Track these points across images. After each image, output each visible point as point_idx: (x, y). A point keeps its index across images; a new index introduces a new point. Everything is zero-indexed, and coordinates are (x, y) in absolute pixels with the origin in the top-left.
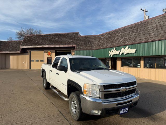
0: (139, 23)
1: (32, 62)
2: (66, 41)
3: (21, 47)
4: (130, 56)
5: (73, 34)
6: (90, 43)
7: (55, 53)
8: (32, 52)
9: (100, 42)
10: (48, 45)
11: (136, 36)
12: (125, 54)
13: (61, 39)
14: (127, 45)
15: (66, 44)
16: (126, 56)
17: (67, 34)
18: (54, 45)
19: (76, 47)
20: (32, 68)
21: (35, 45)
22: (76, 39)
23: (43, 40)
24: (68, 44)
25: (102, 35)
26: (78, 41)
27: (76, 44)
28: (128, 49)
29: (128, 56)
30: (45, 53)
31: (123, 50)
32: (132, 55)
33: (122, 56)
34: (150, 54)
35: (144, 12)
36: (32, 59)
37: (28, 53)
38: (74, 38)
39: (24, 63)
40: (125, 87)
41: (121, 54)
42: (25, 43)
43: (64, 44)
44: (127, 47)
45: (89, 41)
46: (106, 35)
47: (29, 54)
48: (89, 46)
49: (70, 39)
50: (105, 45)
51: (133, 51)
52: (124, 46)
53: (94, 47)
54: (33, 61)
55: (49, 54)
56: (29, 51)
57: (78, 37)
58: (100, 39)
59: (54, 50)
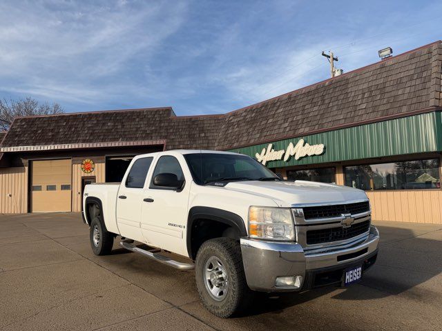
0: (327, 83)
1: (34, 193)
2: (137, 129)
3: (2, 150)
4: (310, 161)
5: (157, 111)
6: (203, 135)
7: (104, 165)
8: (36, 164)
9: (230, 131)
10: (84, 141)
11: (321, 112)
12: (297, 158)
13: (123, 126)
14: (301, 136)
15: (136, 139)
16: (300, 163)
17: (140, 112)
18: (103, 140)
19: (166, 146)
20: (35, 210)
21: (47, 143)
22: (166, 124)
23: (70, 128)
24: (143, 139)
25: (235, 114)
26: (171, 131)
27: (166, 137)
28: (304, 146)
29: (305, 162)
30: (75, 166)
31: (291, 150)
32: (315, 161)
33: (291, 164)
34: (359, 154)
35: (331, 59)
36: (34, 184)
37: (22, 165)
38: (161, 122)
39: (10, 196)
40: (350, 214)
41: (286, 158)
43: (131, 139)
44: (301, 141)
45: (202, 131)
46: (244, 114)
47: (27, 168)
48: (201, 142)
49: (149, 125)
50: (245, 138)
51: (318, 149)
52: (294, 138)
53: (216, 144)
54: (39, 188)
55: (88, 169)
56: (25, 161)
57: (170, 120)
58: (230, 124)
59: (102, 157)
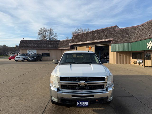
2: (104, 35)
3: (70, 44)
5: (111, 28)
6: (128, 35)
7: (94, 48)
8: (78, 48)
9: (139, 33)
10: (88, 41)
13: (99, 34)
15: (103, 39)
17: (105, 29)
18: (93, 40)
19: (113, 41)
21: (79, 41)
22: (114, 32)
23: (85, 37)
24: (105, 38)
25: (143, 25)
26: (115, 35)
27: (113, 37)
30: (87, 48)
37: (75, 48)
38: (112, 31)
42: (72, 41)
43: (101, 39)
45: (127, 34)
46: (146, 25)
47: (76, 49)
48: (126, 38)
49: (108, 33)
50: (144, 36)
53: (133, 39)
55: (90, 49)
56: (75, 47)
57: (116, 31)
58: (140, 30)
59: (93, 45)
